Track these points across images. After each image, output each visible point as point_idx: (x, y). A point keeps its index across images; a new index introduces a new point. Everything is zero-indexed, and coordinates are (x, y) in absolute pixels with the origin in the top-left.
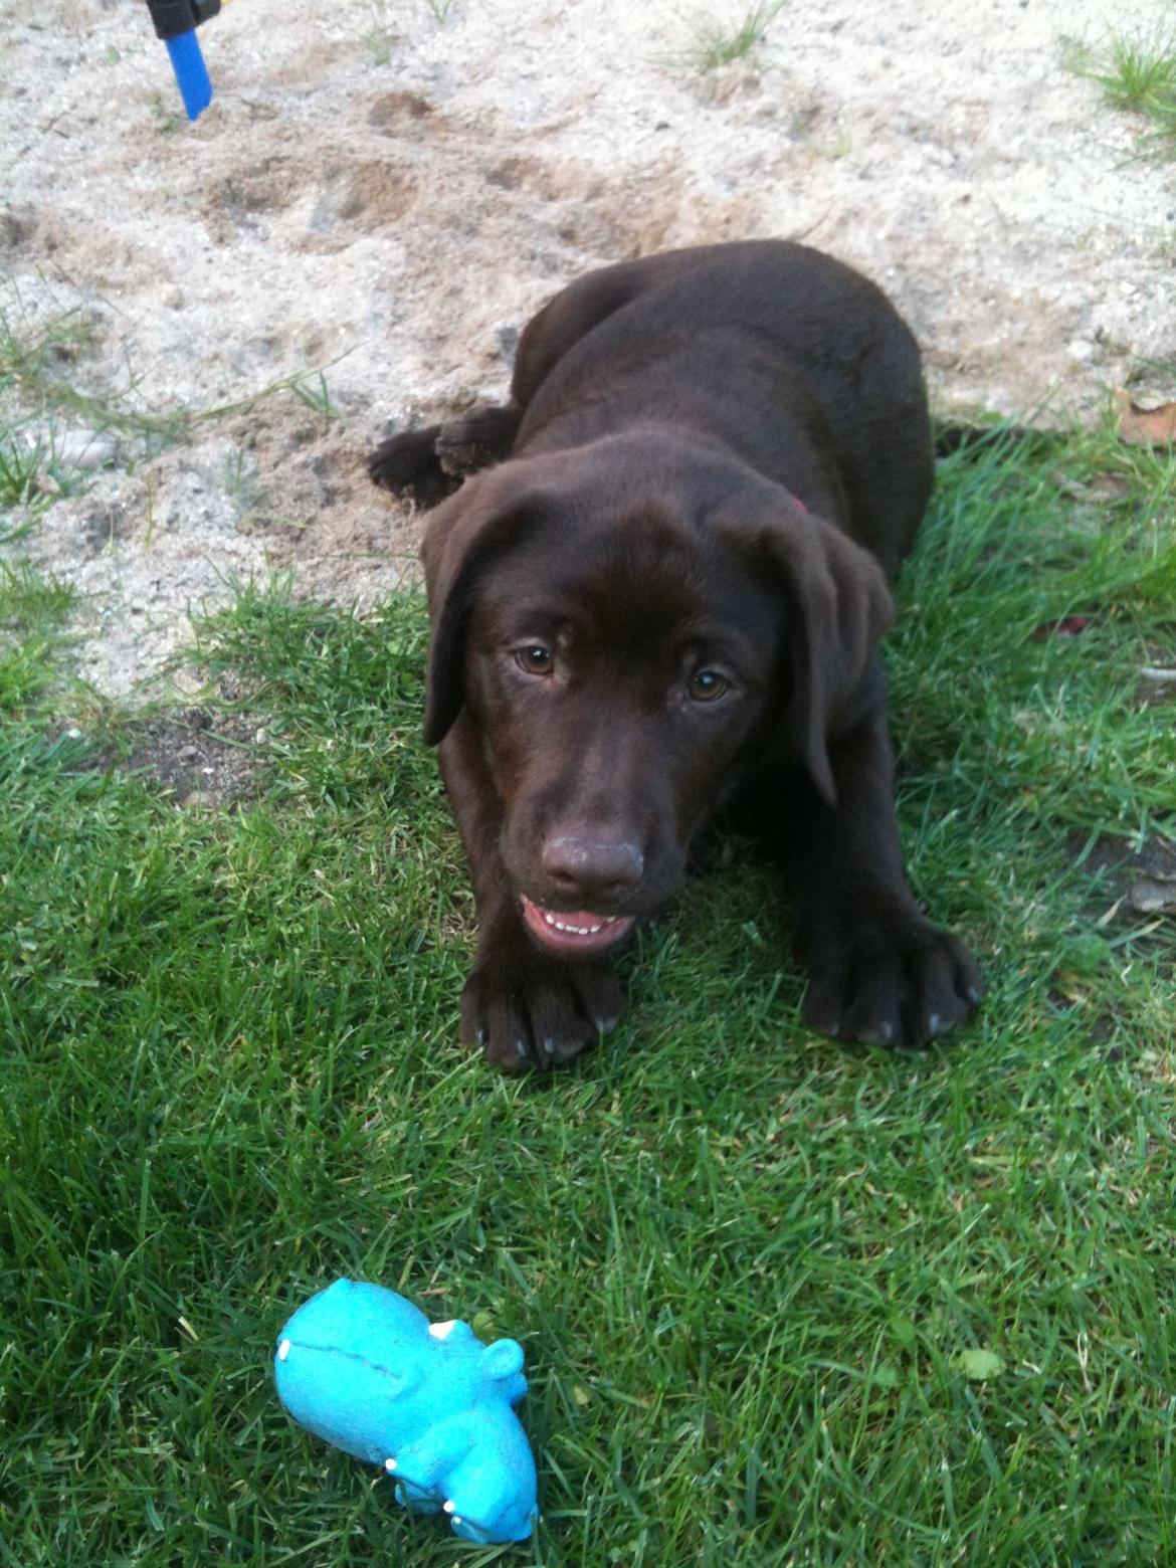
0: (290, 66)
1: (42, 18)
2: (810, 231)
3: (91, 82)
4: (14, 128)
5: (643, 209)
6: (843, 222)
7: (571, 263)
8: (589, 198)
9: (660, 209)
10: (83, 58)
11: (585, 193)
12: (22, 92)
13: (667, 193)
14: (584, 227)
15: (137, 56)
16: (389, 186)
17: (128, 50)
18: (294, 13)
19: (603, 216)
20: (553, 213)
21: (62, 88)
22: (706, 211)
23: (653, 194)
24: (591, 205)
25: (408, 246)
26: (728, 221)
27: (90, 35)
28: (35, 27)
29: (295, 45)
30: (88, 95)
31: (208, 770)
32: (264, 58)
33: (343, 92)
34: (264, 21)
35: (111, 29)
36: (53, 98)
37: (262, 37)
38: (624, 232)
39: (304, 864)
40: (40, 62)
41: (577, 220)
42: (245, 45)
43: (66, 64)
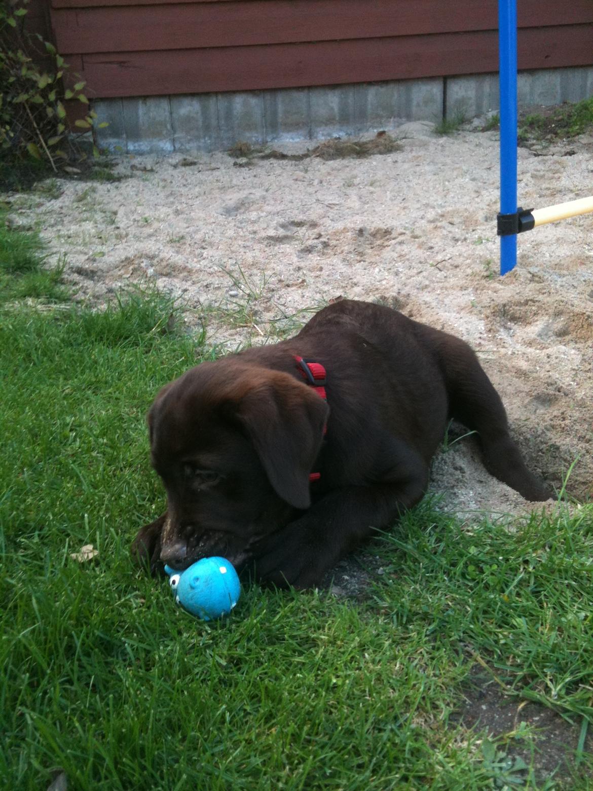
0: (562, 262)
1: (456, 220)
3: (464, 250)
4: (421, 262)
10: (465, 239)
12: (431, 248)
15: (490, 243)
16: (585, 326)
17: (488, 240)
18: (574, 239)
21: (450, 250)
25: (583, 355)
27: (473, 230)
28: (451, 224)
29: (569, 254)
30: (460, 255)
31: (346, 577)
32: (551, 256)
33: (583, 279)
34: (558, 240)
35: (484, 230)
36: (444, 253)
37: (554, 247)
40: (445, 237)
42: (544, 249)
43: (457, 240)
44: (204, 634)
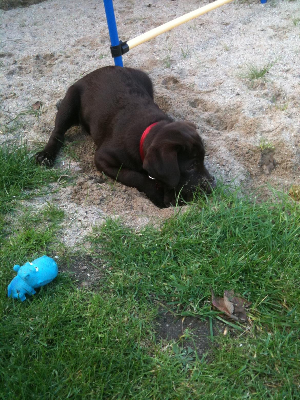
0: (145, 65)
1: (86, 44)
2: (273, 130)
3: (95, 63)
4: (74, 73)
5: (229, 117)
6: (282, 129)
7: (208, 130)
8: (215, 112)
9: (234, 118)
10: (94, 56)
11: (214, 111)
12: (78, 63)
13: (237, 114)
14: (213, 120)
15: (107, 57)
16: (164, 103)
17: (105, 55)
18: (148, 50)
19: (219, 118)
20: (206, 115)
21: (88, 64)
22: (246, 121)
23: (232, 113)
24: (216, 114)
26: (251, 125)
27: (97, 50)
28: (84, 46)
29: (147, 59)
30: (94, 66)
31: (89, 275)
32: (139, 62)
33: (157, 74)
34: (140, 51)
35: (102, 49)
36: (85, 66)
37: (139, 56)
38: (223, 122)
39: (108, 314)
40: (83, 56)
41: (212, 118)
42: (134, 57)
43: (90, 57)
44: (30, 330)
